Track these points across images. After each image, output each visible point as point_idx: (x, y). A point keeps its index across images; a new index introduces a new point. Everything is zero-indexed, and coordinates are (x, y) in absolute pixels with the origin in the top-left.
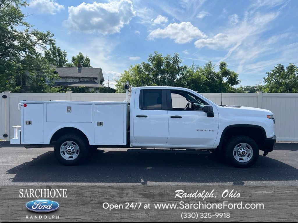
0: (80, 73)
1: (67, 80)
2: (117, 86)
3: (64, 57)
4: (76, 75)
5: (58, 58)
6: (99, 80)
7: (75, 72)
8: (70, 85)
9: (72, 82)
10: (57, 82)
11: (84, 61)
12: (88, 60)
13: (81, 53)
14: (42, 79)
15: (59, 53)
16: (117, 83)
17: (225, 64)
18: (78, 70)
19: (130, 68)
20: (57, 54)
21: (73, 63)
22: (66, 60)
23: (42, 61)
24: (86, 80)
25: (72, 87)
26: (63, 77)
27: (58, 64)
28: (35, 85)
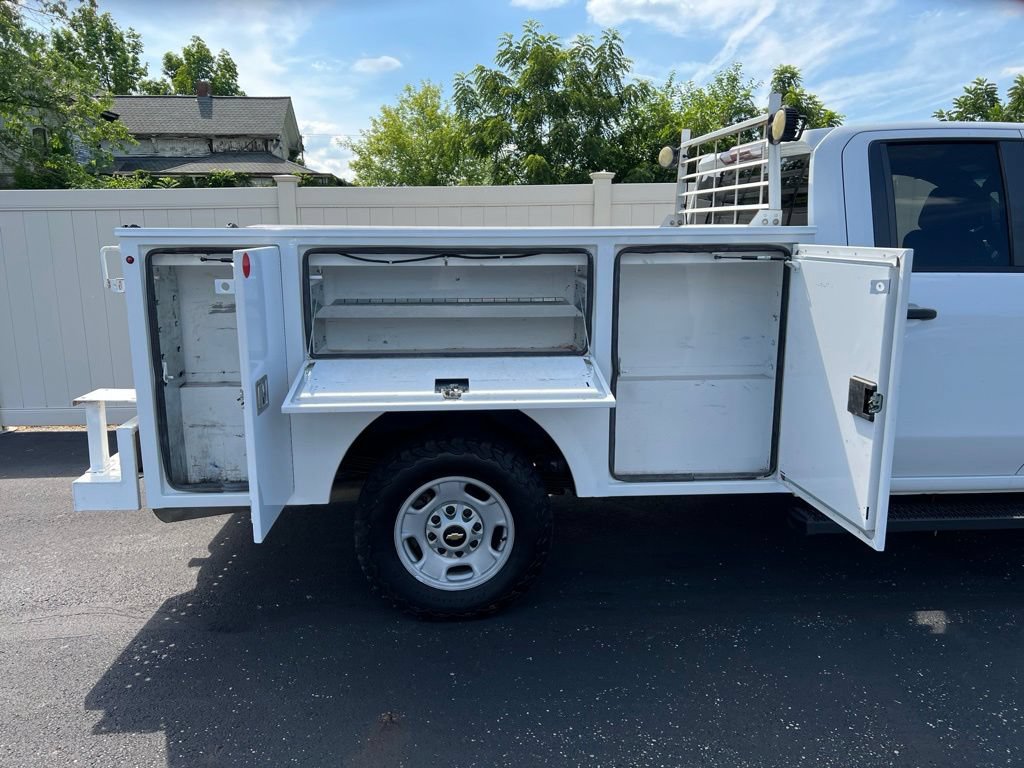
0: (210, 117)
1: (160, 147)
2: (356, 166)
3: (131, 55)
4: (191, 129)
5: (107, 60)
6: (285, 145)
7: (185, 115)
8: (172, 166)
9: (179, 154)
10: (121, 154)
11: (215, 72)
12: (229, 67)
13: (198, 39)
14: (57, 144)
15: (108, 39)
16: (357, 158)
17: (794, 75)
18: (197, 105)
19: (406, 95)
20: (102, 42)
21: (169, 81)
22: (142, 66)
23: (55, 67)
24: (235, 145)
25: (184, 174)
26: (143, 134)
27: (112, 84)
28: (32, 169)
